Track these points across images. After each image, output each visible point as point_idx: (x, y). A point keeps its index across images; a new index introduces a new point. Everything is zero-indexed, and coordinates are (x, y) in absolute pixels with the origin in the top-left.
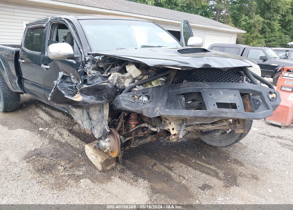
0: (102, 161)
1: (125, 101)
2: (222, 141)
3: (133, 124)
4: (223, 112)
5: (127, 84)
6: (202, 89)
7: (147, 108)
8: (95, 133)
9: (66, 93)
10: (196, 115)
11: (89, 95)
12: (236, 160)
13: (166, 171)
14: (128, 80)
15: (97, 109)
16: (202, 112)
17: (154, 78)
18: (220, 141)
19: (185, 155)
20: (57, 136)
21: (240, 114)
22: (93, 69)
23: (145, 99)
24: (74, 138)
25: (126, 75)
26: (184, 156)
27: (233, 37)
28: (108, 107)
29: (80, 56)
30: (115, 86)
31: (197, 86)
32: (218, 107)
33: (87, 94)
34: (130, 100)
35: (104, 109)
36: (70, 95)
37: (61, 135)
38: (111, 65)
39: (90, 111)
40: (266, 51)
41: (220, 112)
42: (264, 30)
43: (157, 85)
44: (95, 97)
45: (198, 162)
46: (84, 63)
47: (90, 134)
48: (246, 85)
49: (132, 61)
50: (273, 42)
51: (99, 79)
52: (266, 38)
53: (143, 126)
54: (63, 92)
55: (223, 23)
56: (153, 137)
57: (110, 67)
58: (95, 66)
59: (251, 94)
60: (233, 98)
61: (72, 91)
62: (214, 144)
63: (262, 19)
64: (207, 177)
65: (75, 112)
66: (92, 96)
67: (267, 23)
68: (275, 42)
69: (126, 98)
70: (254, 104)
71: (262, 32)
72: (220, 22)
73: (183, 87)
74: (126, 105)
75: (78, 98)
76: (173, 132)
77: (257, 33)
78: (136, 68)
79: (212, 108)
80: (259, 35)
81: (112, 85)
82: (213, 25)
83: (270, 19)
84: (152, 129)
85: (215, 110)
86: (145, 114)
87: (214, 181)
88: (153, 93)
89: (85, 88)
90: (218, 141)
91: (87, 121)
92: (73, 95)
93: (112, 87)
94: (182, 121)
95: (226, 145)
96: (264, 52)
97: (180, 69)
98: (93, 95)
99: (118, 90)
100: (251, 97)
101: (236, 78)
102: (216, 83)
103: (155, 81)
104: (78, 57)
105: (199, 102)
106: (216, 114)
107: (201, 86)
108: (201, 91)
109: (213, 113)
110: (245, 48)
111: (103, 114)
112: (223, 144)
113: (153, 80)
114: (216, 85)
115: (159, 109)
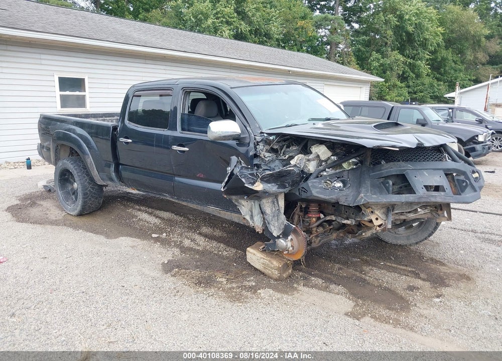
0: (280, 266)
1: (315, 187)
2: (411, 237)
3: (313, 218)
4: (432, 196)
5: (312, 167)
6: (405, 170)
7: (345, 195)
8: (273, 229)
9: (246, 181)
10: (407, 200)
11: (269, 183)
12: (433, 260)
13: (358, 275)
14: (312, 162)
15: (270, 201)
16: (412, 197)
17: (346, 159)
18: (408, 238)
19: (368, 257)
20: (187, 243)
21: (449, 198)
22: (268, 151)
23: (339, 185)
24: (215, 244)
25: (311, 157)
26: (368, 259)
27: (365, 88)
28: (283, 198)
29: (247, 135)
30: (302, 171)
31: (400, 167)
32: (428, 191)
33: (268, 182)
34: (322, 187)
35: (279, 200)
36: (250, 183)
37: (193, 240)
38: (286, 145)
39: (262, 202)
40: (424, 112)
41: (429, 196)
42: (405, 76)
43: (350, 168)
44: (277, 185)
45: (388, 264)
46: (256, 144)
47: (260, 233)
48: (449, 164)
49: (339, 142)
50: (420, 94)
51: (277, 162)
52: (409, 87)
53: (328, 219)
54: (243, 180)
55: (342, 64)
56: (340, 232)
57: (285, 147)
58: (268, 147)
59: (454, 174)
60: (438, 179)
61: (253, 179)
62: (399, 242)
63: (402, 58)
64: (409, 279)
65: (243, 206)
66: (273, 184)
67: (410, 63)
68: (422, 94)
69: (317, 185)
70: (459, 185)
71: (403, 78)
72: (338, 62)
73: (386, 169)
74: (317, 192)
75: (259, 187)
76: (376, 223)
77: (395, 80)
78: (326, 148)
79: (421, 192)
80: (399, 83)
81: (299, 170)
82: (333, 70)
83: (413, 58)
84: (343, 222)
85: (424, 194)
86: (343, 202)
87: (419, 283)
88: (350, 177)
89: (268, 175)
90: (405, 237)
91: (259, 215)
92: (253, 184)
93: (298, 171)
94: (389, 208)
95: (416, 241)
96: (422, 113)
97: (398, 149)
98: (275, 183)
99: (305, 176)
100: (456, 178)
101: (440, 156)
102: (424, 163)
103: (346, 163)
104: (246, 137)
105: (399, 186)
106: (426, 198)
107: (404, 167)
108: (404, 173)
109: (422, 197)
110: (393, 107)
111: (278, 206)
112: (413, 241)
113: (344, 162)
114: (419, 165)
115: (364, 196)
